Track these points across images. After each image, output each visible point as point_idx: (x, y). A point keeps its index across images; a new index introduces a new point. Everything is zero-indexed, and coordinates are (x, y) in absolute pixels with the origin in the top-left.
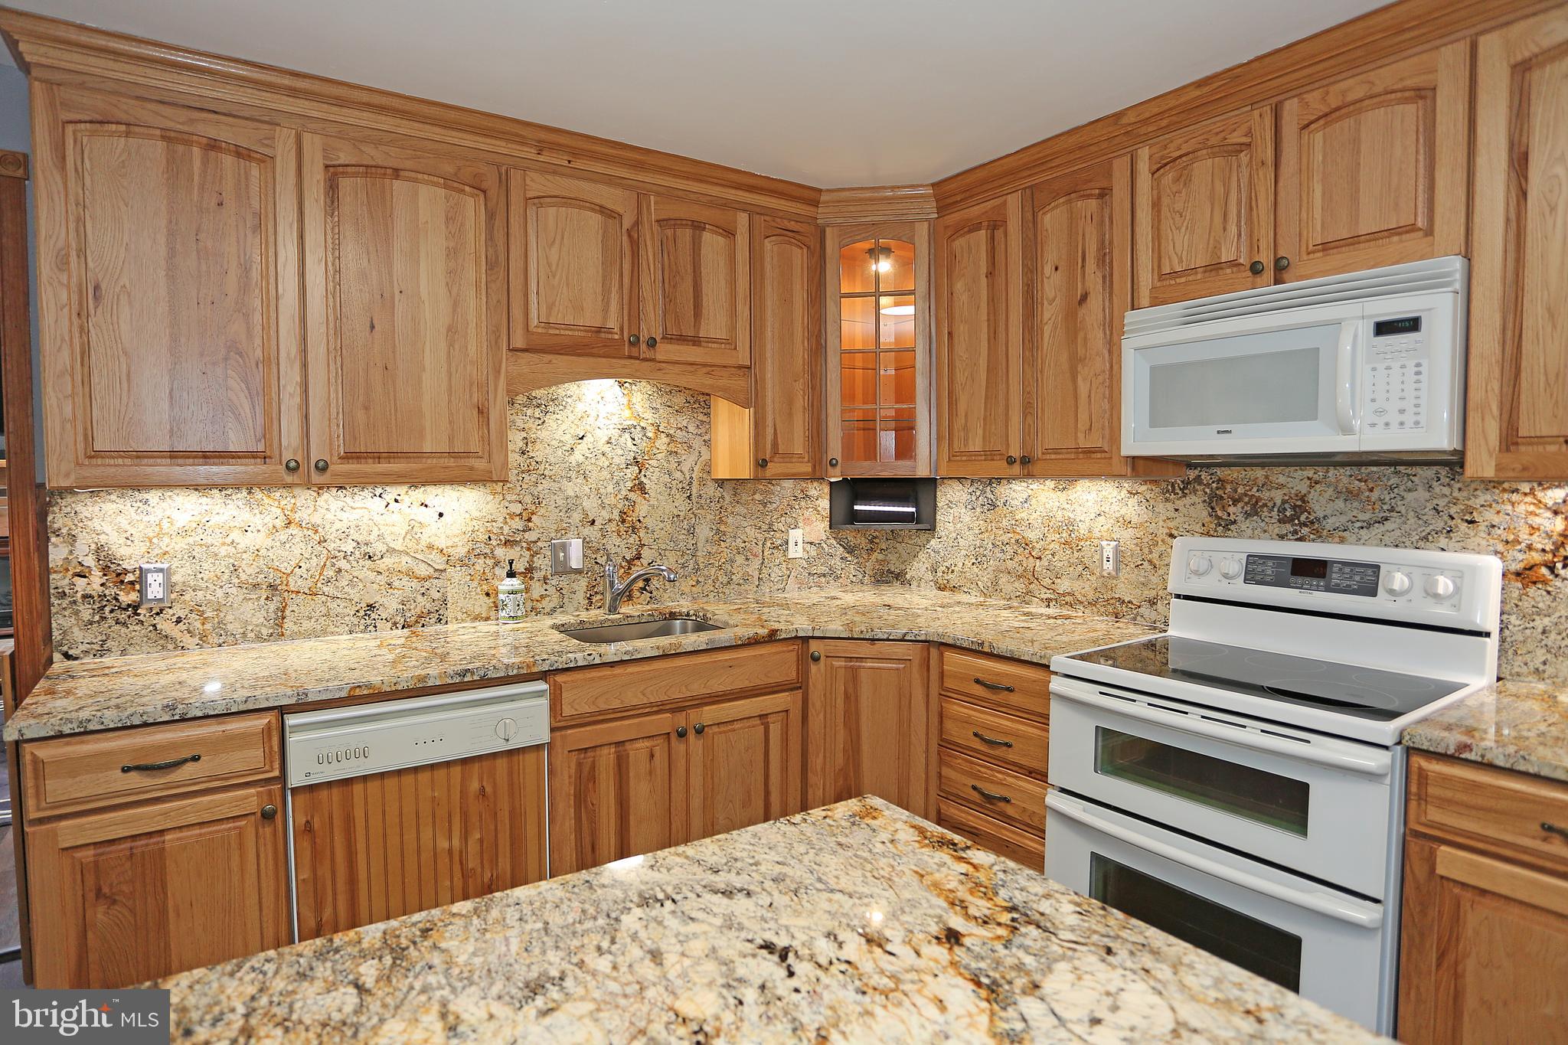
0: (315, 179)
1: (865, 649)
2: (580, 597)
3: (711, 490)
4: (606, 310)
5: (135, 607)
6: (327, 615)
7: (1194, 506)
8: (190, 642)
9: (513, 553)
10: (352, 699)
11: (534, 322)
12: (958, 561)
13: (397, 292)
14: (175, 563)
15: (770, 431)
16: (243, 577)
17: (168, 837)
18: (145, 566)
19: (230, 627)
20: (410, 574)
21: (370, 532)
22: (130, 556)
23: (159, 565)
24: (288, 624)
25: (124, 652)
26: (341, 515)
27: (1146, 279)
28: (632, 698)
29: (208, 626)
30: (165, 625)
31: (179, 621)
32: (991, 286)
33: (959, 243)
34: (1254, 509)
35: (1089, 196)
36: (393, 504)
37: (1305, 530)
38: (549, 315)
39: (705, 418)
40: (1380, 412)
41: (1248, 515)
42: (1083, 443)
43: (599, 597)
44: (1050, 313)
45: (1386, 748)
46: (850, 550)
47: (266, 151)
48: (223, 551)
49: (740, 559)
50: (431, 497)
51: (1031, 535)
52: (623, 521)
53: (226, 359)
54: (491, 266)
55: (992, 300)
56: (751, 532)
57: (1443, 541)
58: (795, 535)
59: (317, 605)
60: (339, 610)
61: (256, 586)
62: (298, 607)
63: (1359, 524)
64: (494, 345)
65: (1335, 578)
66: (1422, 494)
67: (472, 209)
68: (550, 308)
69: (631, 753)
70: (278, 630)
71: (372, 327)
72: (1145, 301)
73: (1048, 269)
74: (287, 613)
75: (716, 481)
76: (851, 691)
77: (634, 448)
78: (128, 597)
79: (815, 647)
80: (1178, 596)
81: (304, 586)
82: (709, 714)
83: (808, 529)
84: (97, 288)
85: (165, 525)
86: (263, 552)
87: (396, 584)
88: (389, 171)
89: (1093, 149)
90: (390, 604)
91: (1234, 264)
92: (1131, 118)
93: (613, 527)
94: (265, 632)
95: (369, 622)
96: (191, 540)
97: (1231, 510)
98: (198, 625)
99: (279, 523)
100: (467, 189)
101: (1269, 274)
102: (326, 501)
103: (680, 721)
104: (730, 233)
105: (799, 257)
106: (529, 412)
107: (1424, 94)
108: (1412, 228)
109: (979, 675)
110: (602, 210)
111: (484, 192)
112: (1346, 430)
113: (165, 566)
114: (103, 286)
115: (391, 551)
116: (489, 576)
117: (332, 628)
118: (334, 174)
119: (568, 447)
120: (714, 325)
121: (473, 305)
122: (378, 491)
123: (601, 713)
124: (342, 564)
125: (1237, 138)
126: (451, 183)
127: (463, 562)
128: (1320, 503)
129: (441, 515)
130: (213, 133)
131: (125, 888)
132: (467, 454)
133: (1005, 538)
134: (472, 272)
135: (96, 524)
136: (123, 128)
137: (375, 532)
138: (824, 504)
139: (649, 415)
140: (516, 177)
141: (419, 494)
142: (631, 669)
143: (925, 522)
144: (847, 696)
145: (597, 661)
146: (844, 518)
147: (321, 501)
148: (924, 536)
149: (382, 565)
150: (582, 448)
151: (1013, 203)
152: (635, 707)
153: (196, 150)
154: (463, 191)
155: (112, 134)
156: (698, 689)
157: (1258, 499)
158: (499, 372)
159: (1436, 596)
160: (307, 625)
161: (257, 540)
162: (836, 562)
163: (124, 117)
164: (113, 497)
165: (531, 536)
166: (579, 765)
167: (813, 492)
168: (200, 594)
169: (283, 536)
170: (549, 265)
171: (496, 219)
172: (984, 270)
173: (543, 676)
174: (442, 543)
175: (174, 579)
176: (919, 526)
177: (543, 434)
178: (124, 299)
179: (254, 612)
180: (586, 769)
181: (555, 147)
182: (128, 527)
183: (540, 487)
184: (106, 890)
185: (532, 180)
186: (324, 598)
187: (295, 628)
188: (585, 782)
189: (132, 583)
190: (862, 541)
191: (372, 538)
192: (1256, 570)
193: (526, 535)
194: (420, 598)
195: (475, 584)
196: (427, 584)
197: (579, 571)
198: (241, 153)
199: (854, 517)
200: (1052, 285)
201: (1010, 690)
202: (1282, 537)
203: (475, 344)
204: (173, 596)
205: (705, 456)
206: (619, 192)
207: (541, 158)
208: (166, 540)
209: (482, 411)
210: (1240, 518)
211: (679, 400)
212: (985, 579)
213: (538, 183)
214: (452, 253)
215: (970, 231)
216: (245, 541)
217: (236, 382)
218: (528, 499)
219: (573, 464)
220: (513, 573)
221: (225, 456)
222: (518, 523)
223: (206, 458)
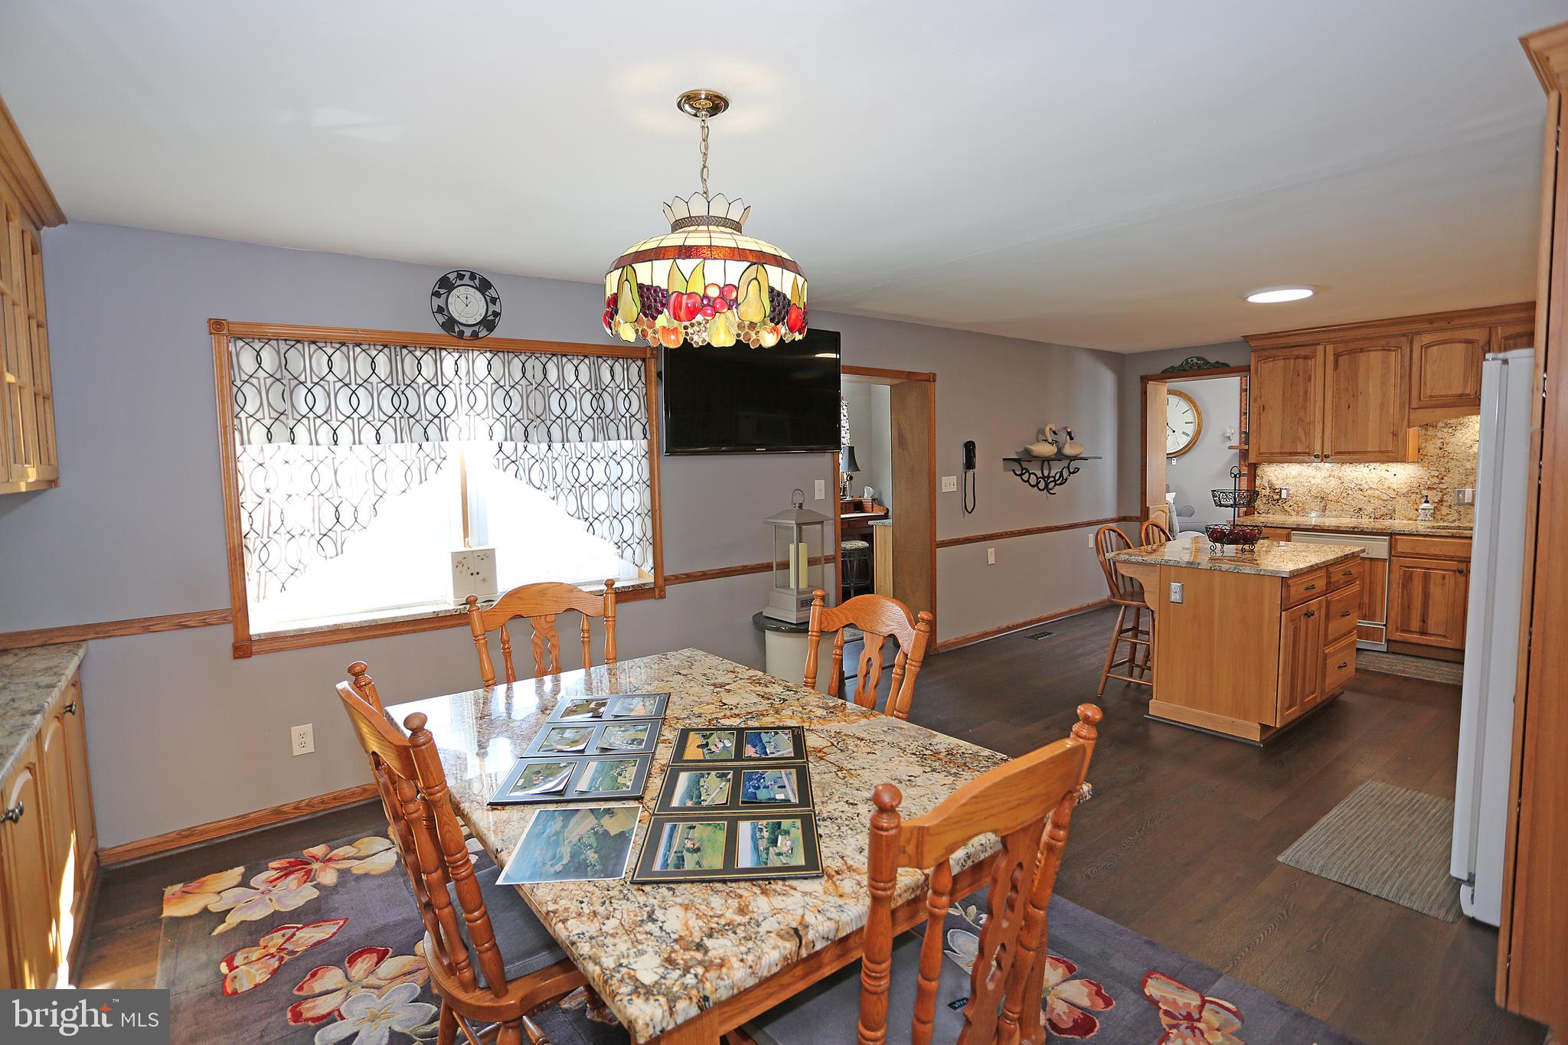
0: (1330, 360)
5: (1278, 500)
6: (1342, 510)
8: (1293, 513)
9: (1432, 493)
11: (1423, 396)
13: (1359, 393)
14: (1291, 486)
16: (1313, 493)
18: (1282, 487)
19: (1306, 510)
20: (1378, 498)
21: (1362, 481)
22: (1278, 484)
23: (1286, 487)
24: (1328, 513)
25: (1274, 514)
26: (1350, 473)
28: (1433, 551)
29: (1299, 509)
30: (1286, 507)
31: (1290, 506)
36: (1373, 470)
38: (1432, 392)
47: (1314, 354)
48: (1306, 484)
50: (1387, 467)
53: (1298, 423)
54: (1403, 377)
59: (1339, 506)
60: (1348, 510)
61: (1317, 496)
62: (1332, 506)
64: (1402, 408)
67: (1396, 356)
68: (1432, 390)
69: (1433, 574)
70: (1323, 514)
71: (1349, 407)
74: (1328, 509)
78: (1276, 497)
81: (1334, 498)
85: (1288, 474)
86: (1320, 486)
87: (1372, 501)
88: (1358, 350)
90: (1368, 510)
95: (1359, 516)
96: (1296, 479)
98: (1296, 508)
99: (1328, 474)
100: (1393, 348)
106: (1445, 430)
110: (1466, 341)
111: (1400, 347)
113: (1288, 488)
115: (1372, 488)
116: (1418, 502)
117: (1344, 516)
118: (1337, 356)
119: (1469, 445)
121: (1394, 392)
122: (1367, 465)
123: (1417, 554)
124: (1350, 492)
126: (1387, 347)
127: (1405, 495)
129: (1395, 475)
130: (1297, 353)
132: (1388, 452)
134: (1395, 379)
135: (1269, 474)
136: (1272, 359)
137: (1364, 481)
140: (1417, 337)
141: (1384, 466)
145: (1415, 533)
149: (1366, 493)
153: (1293, 360)
154: (1391, 350)
155: (1269, 362)
158: (1404, 418)
160: (1335, 514)
161: (1318, 481)
165: (1443, 486)
166: (1404, 572)
168: (1298, 497)
169: (1328, 479)
170: (1433, 371)
171: (1406, 356)
173: (1387, 534)
174: (1395, 486)
175: (1290, 492)
177: (1453, 440)
178: (1270, 409)
179: (1316, 506)
180: (1407, 575)
181: (1437, 320)
182: (1278, 474)
183: (1450, 464)
185: (1426, 337)
186: (1342, 505)
187: (1331, 515)
188: (1407, 579)
189: (1278, 492)
193: (1440, 486)
194: (1382, 508)
195: (1410, 505)
196: (1387, 502)
198: (1305, 357)
204: (1290, 497)
206: (1477, 330)
207: (1429, 326)
208: (1288, 479)
209: (1395, 434)
214: (1384, 375)
216: (1313, 481)
217: (1300, 430)
218: (1443, 469)
219: (1472, 453)
220: (1427, 502)
221: (1296, 453)
222: (1436, 480)
223: (1291, 454)
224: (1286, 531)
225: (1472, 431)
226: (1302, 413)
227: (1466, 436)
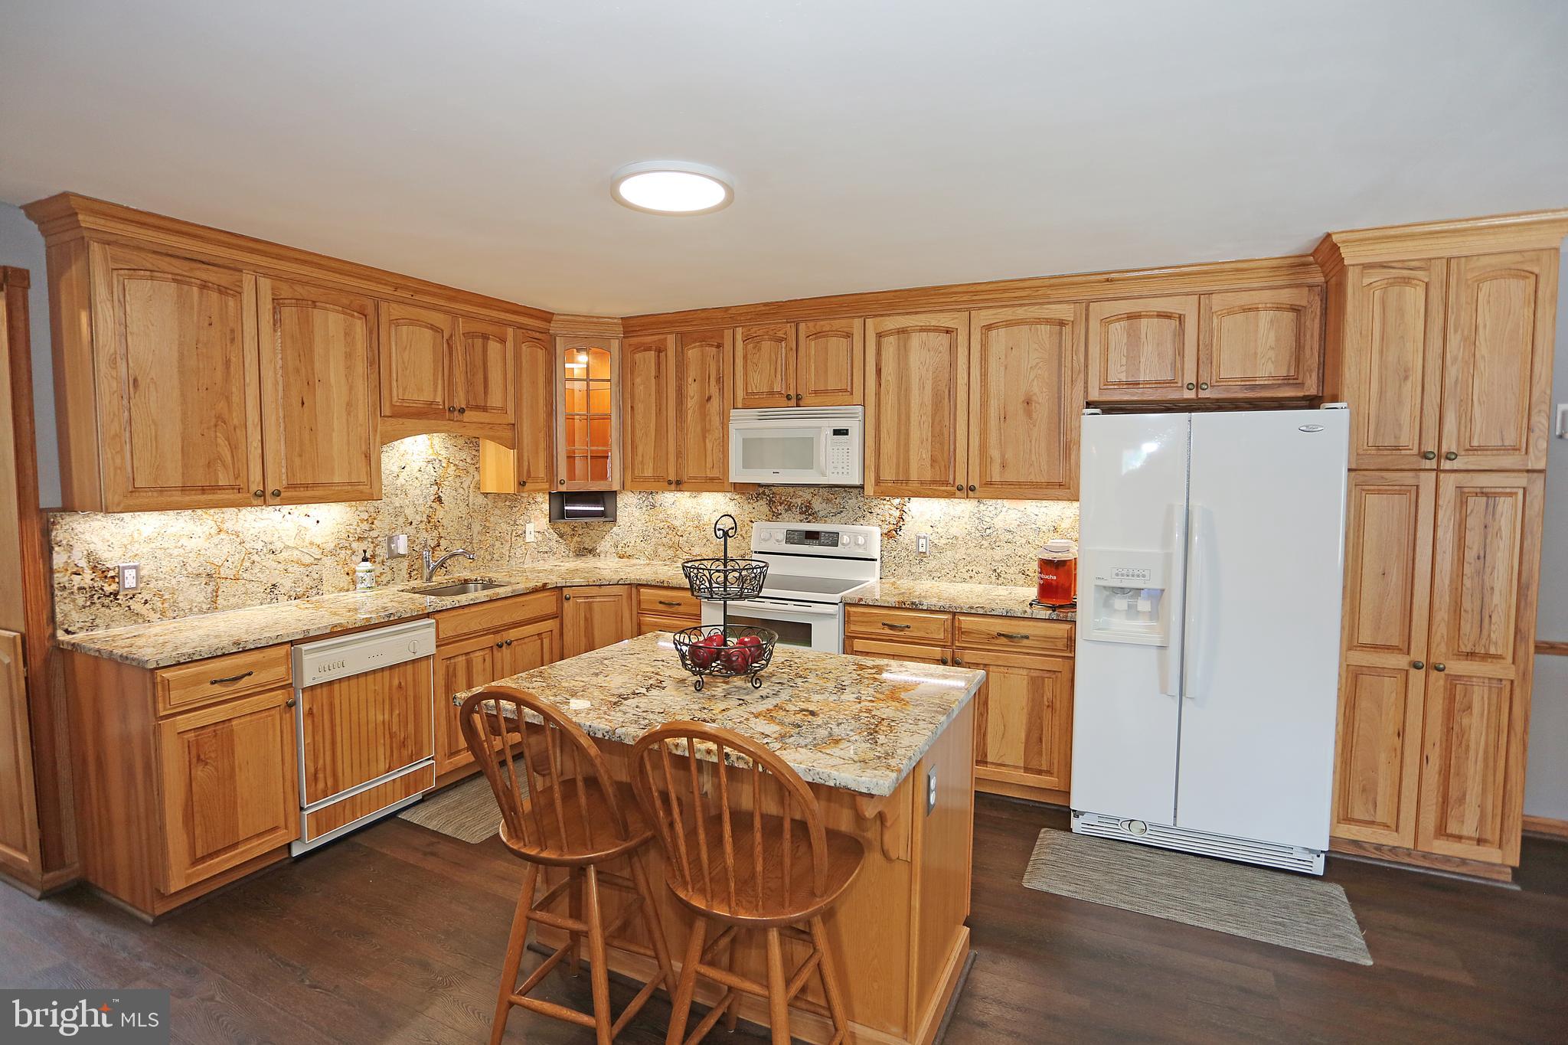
0: (267, 306)
1: (594, 591)
2: (404, 573)
3: (481, 500)
4: (435, 391)
5: (115, 594)
6: (246, 593)
7: (762, 506)
8: (153, 616)
9: (364, 545)
10: (332, 634)
11: (395, 399)
12: (632, 539)
13: (317, 381)
14: (143, 562)
15: (526, 464)
16: (190, 569)
17: (234, 723)
18: (121, 565)
19: (181, 605)
20: (299, 563)
21: (273, 535)
22: (112, 558)
23: (132, 564)
24: (220, 601)
25: (108, 627)
26: (254, 524)
27: (740, 394)
28: (475, 626)
29: (166, 605)
30: (136, 606)
31: (146, 602)
32: (658, 384)
33: (638, 356)
34: (789, 509)
35: (712, 346)
36: (288, 516)
37: (811, 517)
38: (403, 394)
39: (476, 453)
40: (835, 468)
41: (786, 511)
42: (709, 475)
43: (415, 572)
44: (692, 403)
45: (837, 604)
46: (561, 536)
47: (238, 289)
48: (176, 552)
49: (498, 544)
50: (312, 509)
51: (677, 523)
52: (429, 522)
53: (216, 426)
54: (371, 363)
55: (658, 392)
56: (504, 526)
57: (862, 522)
58: (530, 527)
59: (239, 586)
60: (254, 589)
61: (198, 575)
62: (226, 588)
63: (831, 514)
64: (373, 413)
65: (822, 539)
66: (854, 501)
67: (359, 327)
68: (404, 389)
69: (474, 659)
70: (213, 606)
71: (303, 403)
72: (740, 406)
73: (690, 380)
74: (220, 593)
75: (483, 494)
76: (588, 616)
77: (435, 474)
78: (108, 589)
79: (566, 592)
80: (756, 552)
81: (230, 573)
82: (513, 634)
83: (537, 523)
84: (135, 380)
85: (136, 535)
86: (202, 552)
87: (290, 570)
88: (310, 303)
89: (714, 321)
90: (286, 584)
91: (779, 393)
92: (733, 311)
93: (423, 526)
94: (205, 607)
95: (273, 596)
96: (153, 545)
97: (779, 508)
98: (159, 604)
99: (214, 531)
100: (356, 314)
101: (793, 402)
102: (244, 515)
103: (498, 639)
104: (503, 341)
105: (541, 354)
107: (849, 335)
108: (846, 391)
109: (662, 600)
110: (432, 327)
111: (366, 316)
112: (824, 475)
113: (136, 564)
114: (139, 378)
115: (287, 547)
116: (350, 561)
117: (249, 602)
118: (277, 302)
119: (395, 474)
120: (495, 399)
121: (361, 388)
122: (278, 508)
123: (458, 636)
124: (255, 558)
125: (780, 334)
126: (347, 310)
127: (332, 554)
128: (817, 505)
129: (318, 522)
130: (204, 276)
131: (213, 755)
132: (358, 483)
133: (661, 526)
134: (361, 367)
135: (87, 536)
136: (148, 273)
137: (276, 536)
138: (546, 506)
139: (443, 452)
140: (384, 306)
141: (304, 508)
142: (474, 609)
143: (609, 517)
144: (586, 619)
145: (457, 605)
146: (558, 515)
147: (241, 515)
148: (609, 525)
149: (281, 557)
150: (404, 475)
151: (671, 340)
152: (475, 632)
153: (195, 289)
154: (353, 316)
155: (141, 278)
156: (508, 619)
157: (791, 503)
158: (376, 431)
159: (858, 544)
160: (233, 600)
161: (198, 543)
162: (553, 544)
163: (150, 267)
164: (99, 517)
165: (374, 534)
166: (447, 667)
167: (539, 499)
168: (160, 582)
169: (216, 540)
170: (403, 362)
171: (374, 333)
172: (653, 373)
173: (428, 615)
174: (318, 541)
175: (142, 573)
176: (607, 519)
178: (152, 388)
179: (198, 594)
180: (451, 670)
181: (406, 288)
182: (109, 538)
184: (202, 757)
185: (394, 309)
186: (243, 581)
187: (225, 603)
188: (451, 677)
189: (113, 577)
190: (568, 530)
191: (275, 539)
192: (792, 537)
193: (371, 533)
194: (306, 579)
195: (340, 567)
196: (310, 569)
197: (404, 556)
198: (222, 291)
199: (563, 515)
200: (692, 390)
201: (679, 604)
202: (801, 521)
203: (362, 412)
204: (142, 585)
205: (477, 478)
206: (441, 316)
207: (395, 293)
208: (137, 545)
209: (368, 457)
210: (783, 512)
211: (461, 442)
212: (650, 550)
213: (397, 311)
214: (349, 356)
215: (645, 350)
216: (190, 544)
217: (221, 441)
218: (372, 509)
219: (399, 486)
220: (365, 560)
221: (215, 488)
222: (365, 526)
223: (203, 490)
224: (282, 651)
225: (397, 455)
226: (222, 405)
227: (392, 461)
